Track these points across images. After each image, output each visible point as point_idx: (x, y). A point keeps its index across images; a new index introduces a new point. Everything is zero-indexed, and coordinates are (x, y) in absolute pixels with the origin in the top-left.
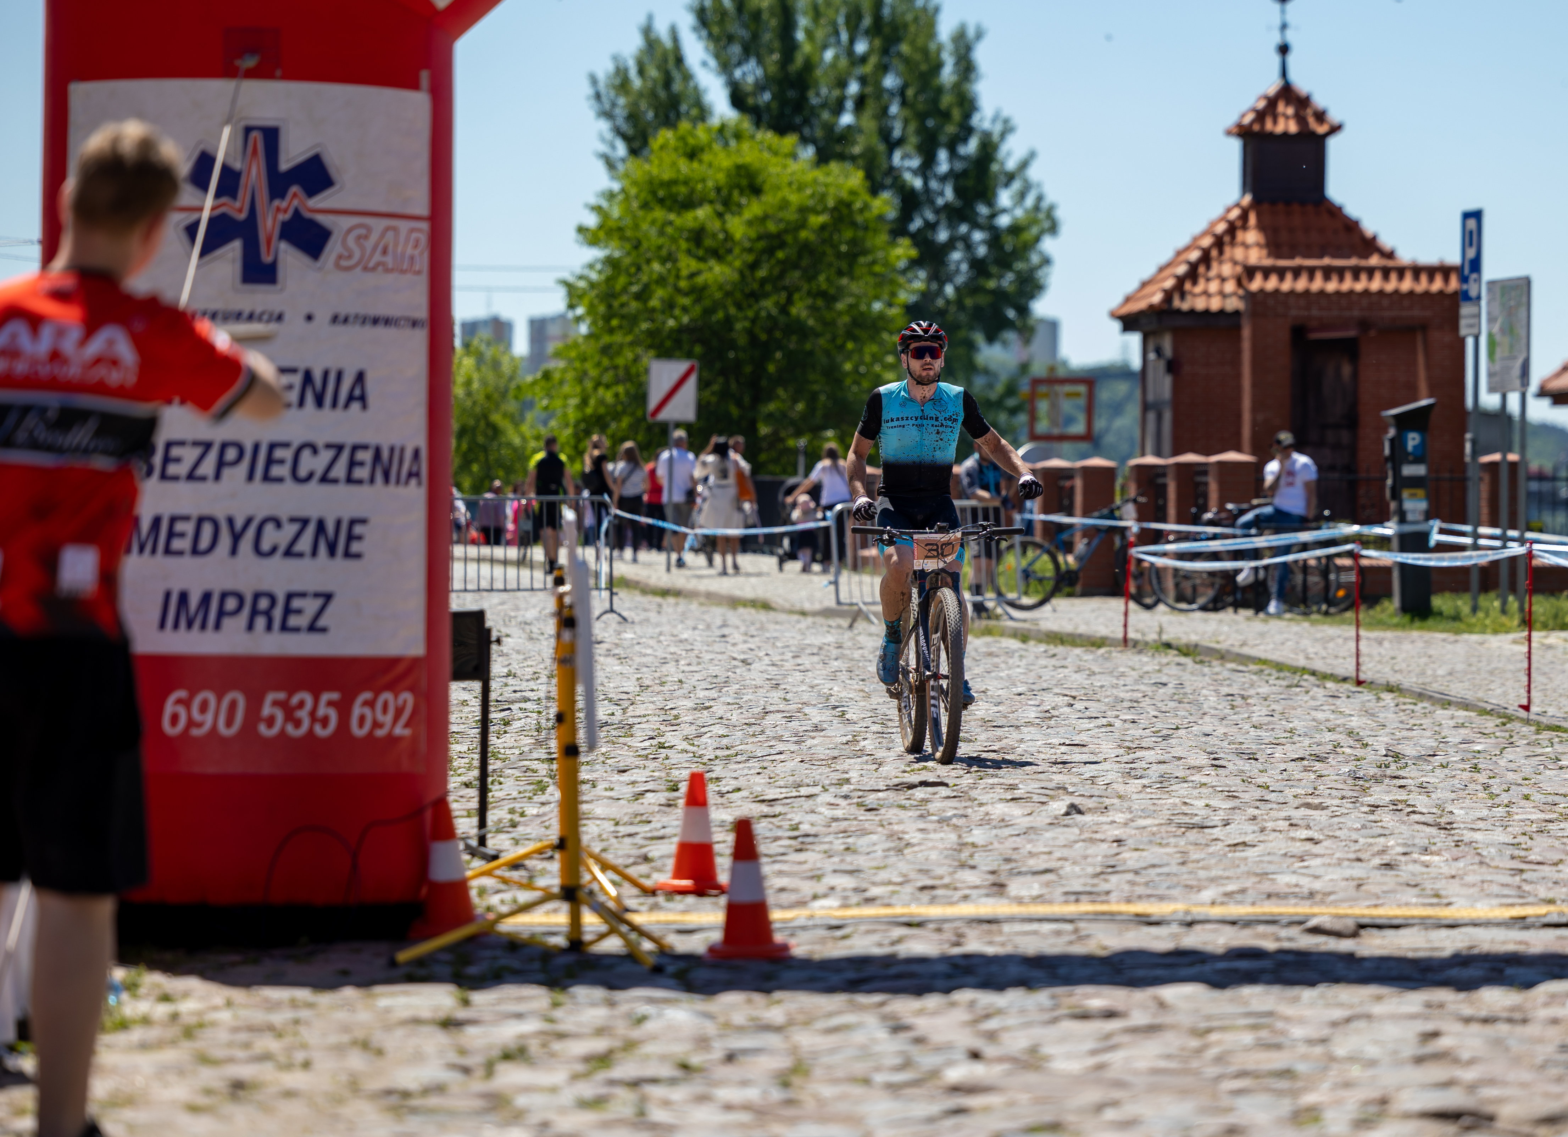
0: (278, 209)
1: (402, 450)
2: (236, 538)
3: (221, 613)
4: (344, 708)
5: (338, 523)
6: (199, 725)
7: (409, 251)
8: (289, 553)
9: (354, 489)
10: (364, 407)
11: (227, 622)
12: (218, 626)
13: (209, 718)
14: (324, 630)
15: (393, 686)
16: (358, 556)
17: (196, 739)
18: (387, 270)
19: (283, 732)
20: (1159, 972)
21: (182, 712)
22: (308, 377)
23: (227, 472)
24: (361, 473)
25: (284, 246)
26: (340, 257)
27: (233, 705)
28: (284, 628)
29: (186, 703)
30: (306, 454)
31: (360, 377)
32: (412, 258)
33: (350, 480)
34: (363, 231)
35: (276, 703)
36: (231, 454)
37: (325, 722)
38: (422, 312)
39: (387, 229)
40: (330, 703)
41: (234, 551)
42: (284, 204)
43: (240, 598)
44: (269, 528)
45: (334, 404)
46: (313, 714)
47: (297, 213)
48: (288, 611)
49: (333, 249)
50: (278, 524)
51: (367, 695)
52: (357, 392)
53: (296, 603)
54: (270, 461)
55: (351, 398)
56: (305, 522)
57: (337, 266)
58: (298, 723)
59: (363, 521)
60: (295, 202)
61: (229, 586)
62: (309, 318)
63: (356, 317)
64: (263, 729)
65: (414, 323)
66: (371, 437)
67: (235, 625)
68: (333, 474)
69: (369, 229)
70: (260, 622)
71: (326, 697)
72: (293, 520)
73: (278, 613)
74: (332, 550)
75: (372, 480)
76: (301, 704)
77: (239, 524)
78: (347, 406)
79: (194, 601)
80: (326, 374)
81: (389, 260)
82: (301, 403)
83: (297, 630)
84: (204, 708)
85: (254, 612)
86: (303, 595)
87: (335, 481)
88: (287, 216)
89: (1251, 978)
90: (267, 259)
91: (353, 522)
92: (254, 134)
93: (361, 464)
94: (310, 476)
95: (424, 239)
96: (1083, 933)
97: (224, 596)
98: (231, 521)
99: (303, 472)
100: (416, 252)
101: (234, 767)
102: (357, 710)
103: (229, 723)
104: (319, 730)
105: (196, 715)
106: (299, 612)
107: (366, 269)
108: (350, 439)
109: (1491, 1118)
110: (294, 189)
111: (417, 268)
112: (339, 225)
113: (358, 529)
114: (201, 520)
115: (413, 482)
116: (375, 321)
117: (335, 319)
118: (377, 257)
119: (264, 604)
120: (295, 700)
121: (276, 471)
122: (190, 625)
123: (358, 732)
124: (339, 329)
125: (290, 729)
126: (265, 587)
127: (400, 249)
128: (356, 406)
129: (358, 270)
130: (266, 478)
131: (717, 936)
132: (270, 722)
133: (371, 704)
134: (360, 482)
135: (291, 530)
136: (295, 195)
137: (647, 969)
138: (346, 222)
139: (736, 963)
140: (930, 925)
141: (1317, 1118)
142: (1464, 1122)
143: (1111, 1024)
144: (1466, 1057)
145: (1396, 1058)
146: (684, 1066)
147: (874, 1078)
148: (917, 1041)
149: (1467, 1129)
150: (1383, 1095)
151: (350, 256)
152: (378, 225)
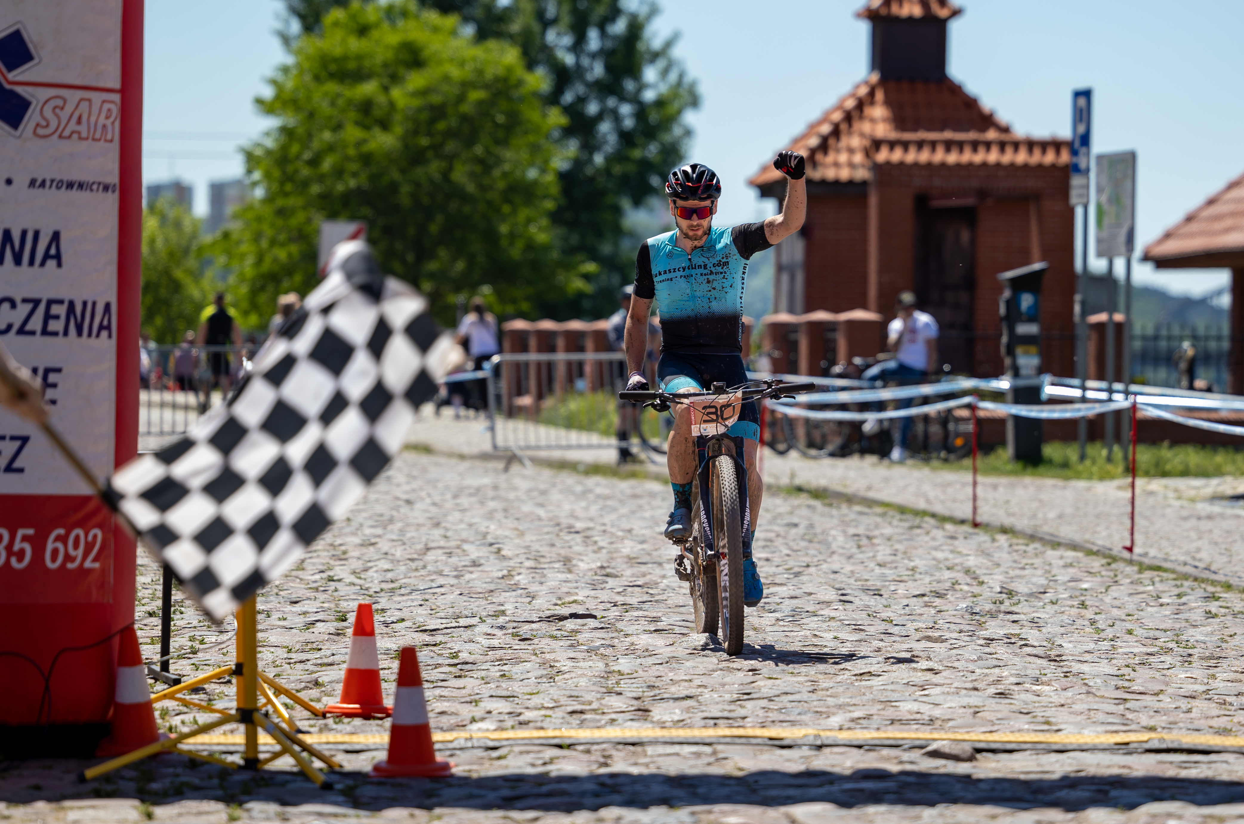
1: (94, 304)
4: (38, 543)
7: (102, 120)
9: (49, 340)
10: (59, 265)
14: (21, 470)
15: (83, 524)
18: (80, 138)
20: (791, 792)
22: (7, 235)
24: (55, 326)
31: (56, 237)
32: (104, 126)
33: (45, 332)
34: (60, 103)
37: (20, 555)
38: (114, 179)
39: (82, 100)
40: (25, 538)
45: (31, 263)
46: (9, 547)
49: (31, 118)
51: (59, 531)
52: (53, 251)
55: (47, 256)
57: (35, 132)
59: (58, 370)
62: (9, 182)
63: (52, 181)
65: (106, 188)
66: (66, 294)
68: (29, 327)
69: (65, 101)
71: (21, 532)
75: (66, 333)
78: (43, 264)
80: (24, 233)
81: (83, 129)
87: (33, 333)
89: (876, 798)
91: (48, 371)
93: (57, 317)
94: (9, 328)
95: (115, 110)
96: (721, 755)
100: (109, 122)
102: (50, 546)
104: (14, 563)
107: (60, 137)
108: (45, 296)
111: (109, 137)
113: (52, 378)
115: (104, 334)
116: (70, 185)
117: (33, 183)
118: (72, 126)
123: (51, 564)
124: (37, 192)
127: (93, 119)
128: (51, 264)
131: (382, 756)
133: (63, 539)
134: (55, 334)
137: (318, 785)
138: (44, 94)
139: (400, 780)
140: (581, 748)
151: (47, 126)
152: (73, 96)
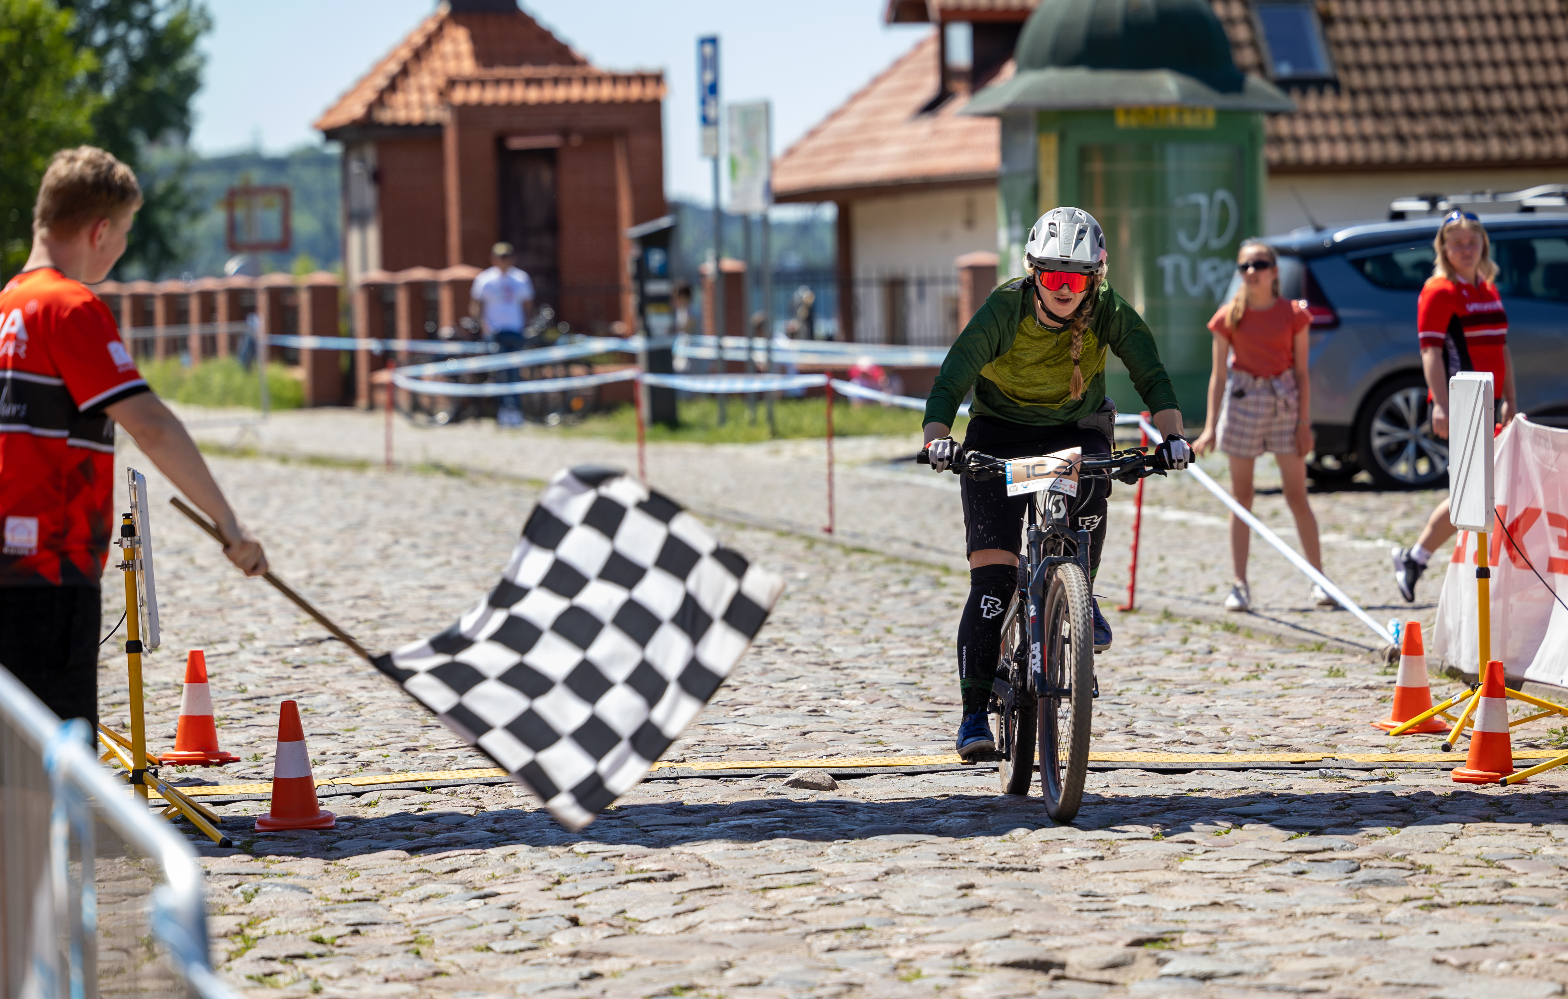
89: (767, 833)
109: (1062, 966)
137: (217, 842)
139: (289, 833)
140: (444, 791)
141: (918, 975)
142: (1054, 972)
143: (677, 886)
144: (1008, 907)
145: (948, 911)
146: (319, 941)
147: (493, 945)
148: (509, 908)
149: (1057, 978)
150: (959, 948)
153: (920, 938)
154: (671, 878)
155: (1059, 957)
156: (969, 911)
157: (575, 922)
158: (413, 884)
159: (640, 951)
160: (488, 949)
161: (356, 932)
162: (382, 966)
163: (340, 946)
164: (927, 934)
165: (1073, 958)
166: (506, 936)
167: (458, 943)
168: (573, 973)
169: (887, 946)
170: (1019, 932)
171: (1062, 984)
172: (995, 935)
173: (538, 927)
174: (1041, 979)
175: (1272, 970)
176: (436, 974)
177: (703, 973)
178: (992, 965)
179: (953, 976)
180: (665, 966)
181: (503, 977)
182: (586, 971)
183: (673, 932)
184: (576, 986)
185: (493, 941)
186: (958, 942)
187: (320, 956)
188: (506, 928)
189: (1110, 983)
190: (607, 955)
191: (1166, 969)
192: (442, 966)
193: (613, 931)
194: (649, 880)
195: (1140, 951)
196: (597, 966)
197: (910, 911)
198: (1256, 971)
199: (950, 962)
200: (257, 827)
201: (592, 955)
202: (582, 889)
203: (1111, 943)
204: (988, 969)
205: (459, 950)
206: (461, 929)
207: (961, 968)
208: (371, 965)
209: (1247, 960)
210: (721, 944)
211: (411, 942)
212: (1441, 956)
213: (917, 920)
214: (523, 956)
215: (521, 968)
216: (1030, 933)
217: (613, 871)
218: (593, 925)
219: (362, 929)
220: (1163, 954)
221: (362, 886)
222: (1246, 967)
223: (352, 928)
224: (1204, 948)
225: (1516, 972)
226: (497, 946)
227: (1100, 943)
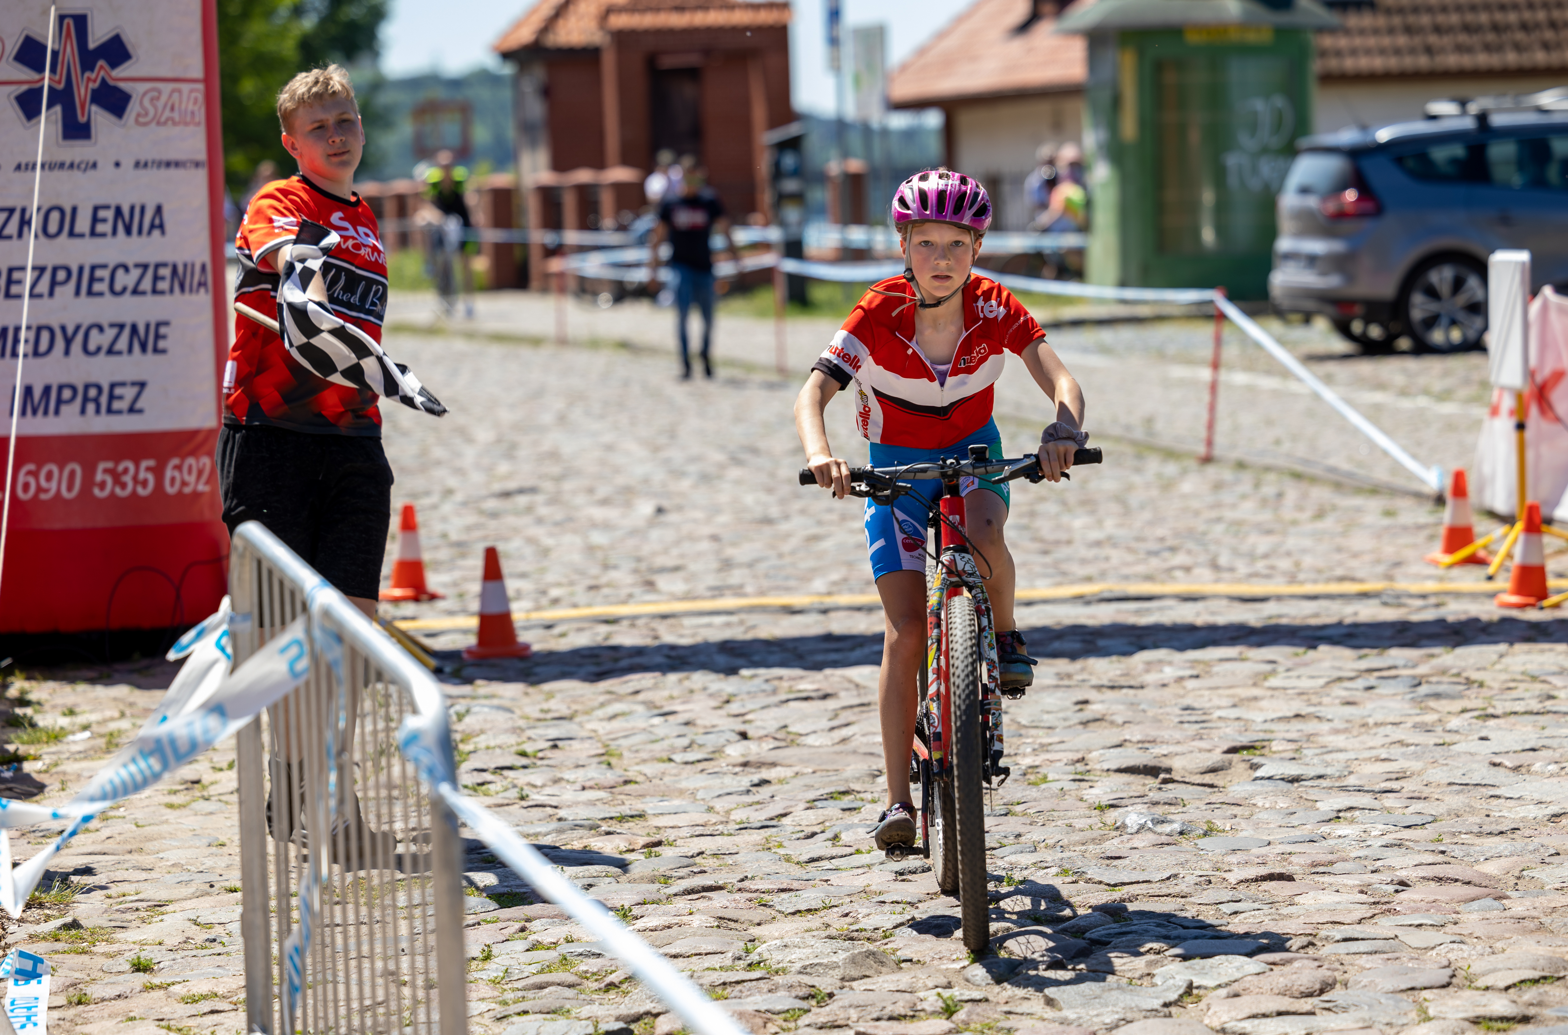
0: (89, 79)
1: (193, 266)
2: (68, 342)
3: (59, 402)
4: (158, 471)
5: (148, 326)
6: (46, 491)
7: (191, 107)
8: (110, 352)
9: (158, 299)
10: (163, 232)
11: (64, 409)
12: (57, 412)
13: (54, 485)
14: (140, 411)
15: (194, 453)
16: (164, 351)
17: (44, 502)
18: (175, 123)
19: (112, 494)
21: (32, 481)
22: (118, 211)
23: (58, 290)
24: (163, 285)
25: (94, 108)
26: (139, 115)
27: (72, 474)
28: (110, 411)
29: (35, 474)
30: (120, 273)
31: (159, 210)
32: (193, 113)
33: (155, 291)
34: (155, 94)
35: (106, 471)
36: (61, 275)
37: (145, 483)
38: (202, 156)
39: (173, 91)
40: (148, 469)
41: (67, 352)
42: (93, 76)
43: (74, 389)
44: (94, 333)
45: (140, 232)
46: (135, 479)
47: (104, 81)
48: (112, 397)
49: (133, 109)
50: (101, 329)
51: (175, 461)
52: (157, 222)
53: (118, 391)
54: (92, 279)
55: (152, 226)
56: (121, 327)
57: (137, 122)
58: (123, 486)
59: (166, 324)
60: (102, 73)
61: (64, 380)
62: (117, 164)
63: (153, 162)
64: (97, 492)
65: (197, 164)
66: (169, 257)
67: (70, 411)
68: (142, 287)
69: (159, 92)
70: (91, 407)
71: (144, 464)
72: (112, 325)
73: (104, 400)
74: (144, 347)
75: (172, 290)
76: (126, 471)
77: (70, 330)
78: (149, 233)
79: (37, 393)
80: (132, 209)
81: (176, 115)
82: (115, 232)
83: (119, 412)
84: (49, 477)
85: (86, 400)
86: (123, 384)
87: (143, 293)
88: (96, 85)
90: (82, 119)
91: (158, 325)
92: (66, 21)
93: (163, 278)
94: (124, 289)
95: (200, 97)
97: (61, 388)
98: (63, 329)
99: (118, 287)
100: (196, 108)
101: (76, 523)
102: (169, 473)
103: (70, 488)
104: (141, 491)
105: (43, 483)
106: (120, 398)
107: (158, 123)
108: (153, 259)
110: (101, 63)
111: (197, 120)
112: (136, 90)
113: (163, 330)
114: (39, 329)
115: (202, 290)
116: (168, 164)
117: (137, 164)
118: (167, 113)
119: (93, 393)
120: (121, 468)
121: (97, 287)
122: (35, 412)
123: (170, 490)
124: (141, 172)
125: (118, 491)
126: (93, 379)
127: (183, 106)
128: (156, 233)
129: (153, 125)
130: (90, 293)
132: (102, 485)
133: (178, 468)
134: (162, 293)
135: (111, 333)
136: (101, 67)
138: (142, 87)
140: (624, 622)
141: (1045, 779)
142: (1162, 776)
143: (831, 704)
144: (1119, 720)
145: (1067, 723)
146: (523, 754)
147: (674, 757)
148: (687, 724)
149: (1165, 781)
150: (1080, 756)
151: (147, 114)
152: (166, 88)
153: (1044, 748)
154: (825, 697)
155: (1165, 763)
156: (1085, 723)
157: (744, 736)
158: (602, 705)
159: (802, 761)
160: (670, 760)
161: (555, 747)
162: (579, 776)
163: (542, 759)
164: (1050, 744)
165: (1176, 764)
166: (686, 749)
167: (644, 755)
168: (746, 780)
169: (1016, 754)
170: (1130, 741)
171: (1170, 786)
172: (1109, 745)
173: (712, 741)
174: (1151, 782)
175: (1351, 773)
176: (626, 782)
177: (858, 779)
178: (1108, 770)
179: (1074, 780)
180: (824, 773)
181: (684, 785)
182: (756, 779)
183: (830, 743)
184: (748, 791)
185: (674, 753)
186: (1078, 751)
187: (525, 767)
188: (685, 742)
189: (1212, 786)
190: (774, 765)
191: (1259, 773)
192: (631, 775)
193: (777, 744)
194: (806, 699)
195: (1235, 757)
196: (765, 774)
197: (1034, 724)
198: (1337, 774)
199: (1071, 768)
200: (465, 656)
201: (760, 765)
202: (750, 706)
203: (1210, 751)
204: (1105, 774)
205: (644, 761)
206: (645, 743)
207: (1081, 773)
208: (569, 775)
209: (1328, 765)
210: (872, 754)
211: (603, 755)
212: (1497, 760)
213: (1041, 732)
214: (700, 766)
215: (699, 776)
216: (1139, 742)
217: (775, 692)
218: (760, 738)
219: (560, 743)
220: (1256, 760)
221: (558, 706)
222: (1329, 771)
223: (551, 743)
224: (1292, 755)
225: (1563, 773)
226: (678, 758)
227: (1201, 750)
